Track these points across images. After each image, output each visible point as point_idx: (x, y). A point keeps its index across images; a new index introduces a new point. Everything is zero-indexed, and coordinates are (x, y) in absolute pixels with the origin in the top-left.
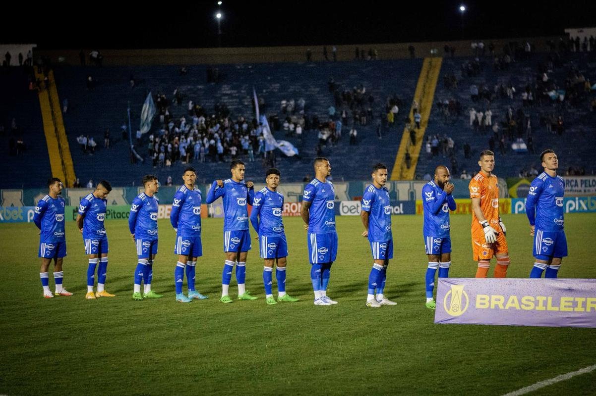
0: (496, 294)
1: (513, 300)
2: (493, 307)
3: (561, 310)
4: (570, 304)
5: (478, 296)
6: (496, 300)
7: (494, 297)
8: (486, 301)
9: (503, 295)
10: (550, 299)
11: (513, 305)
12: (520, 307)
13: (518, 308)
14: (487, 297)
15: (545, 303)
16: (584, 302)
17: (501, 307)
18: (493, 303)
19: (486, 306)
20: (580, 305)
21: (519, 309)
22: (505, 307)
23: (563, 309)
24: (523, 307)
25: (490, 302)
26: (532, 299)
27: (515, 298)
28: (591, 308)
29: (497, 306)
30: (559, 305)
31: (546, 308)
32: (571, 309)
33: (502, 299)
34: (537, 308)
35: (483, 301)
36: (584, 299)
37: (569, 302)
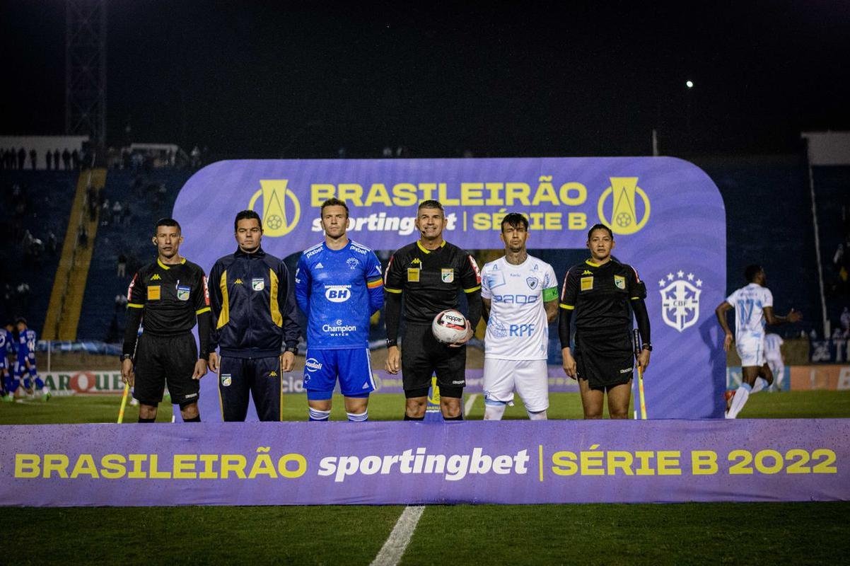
0: (51, 453)
1: (85, 461)
2: (47, 475)
3: (175, 477)
4: (192, 466)
5: (17, 455)
6: (54, 462)
7: (48, 458)
8: (35, 466)
9: (67, 454)
10: (154, 459)
11: (85, 471)
12: (100, 474)
13: (95, 475)
14: (36, 458)
15: (145, 466)
16: (217, 462)
17: (64, 475)
18: (48, 468)
19: (35, 474)
20: (209, 467)
21: (98, 477)
22: (70, 475)
23: (178, 474)
24: (105, 474)
25: (41, 466)
26: (122, 459)
27: (89, 458)
28: (229, 472)
29: (55, 474)
30: (171, 469)
31: (148, 475)
32: (193, 475)
33: (65, 460)
34: (131, 475)
35: (27, 466)
36: (215, 458)
37: (189, 462)
